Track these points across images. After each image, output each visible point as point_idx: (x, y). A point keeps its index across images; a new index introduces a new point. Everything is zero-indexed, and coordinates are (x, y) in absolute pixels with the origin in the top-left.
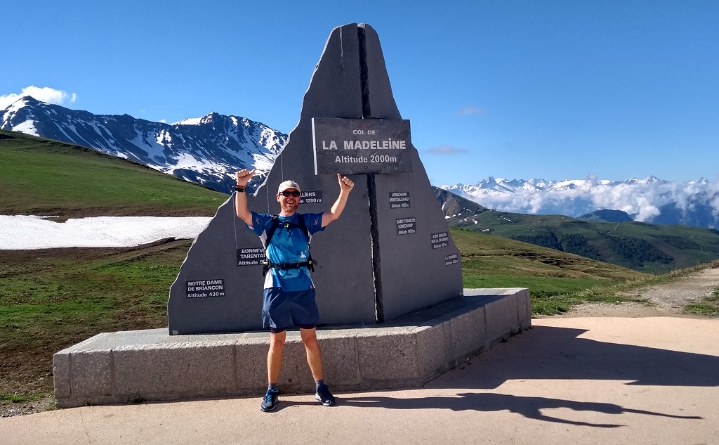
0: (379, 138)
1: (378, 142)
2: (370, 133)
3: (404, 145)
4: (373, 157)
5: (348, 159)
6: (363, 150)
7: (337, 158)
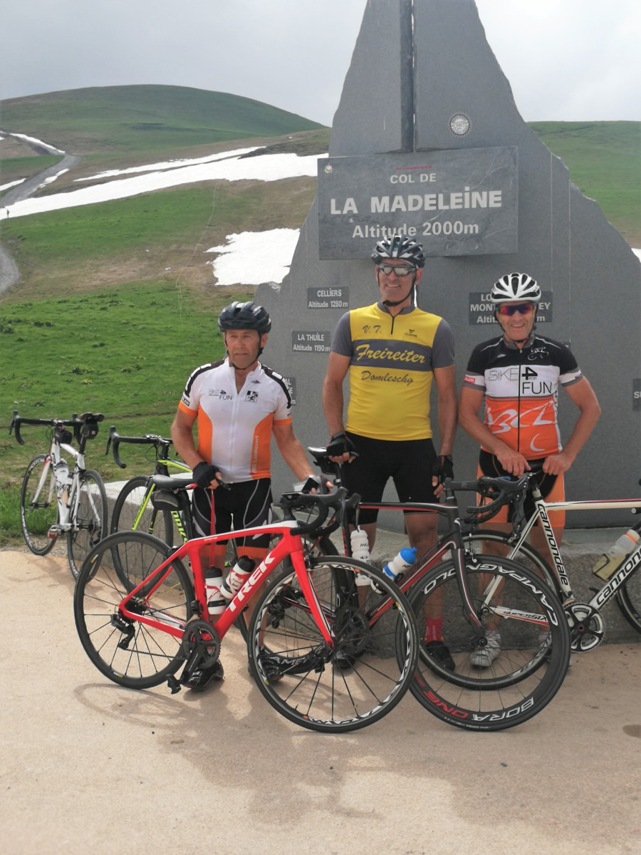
0: (444, 188)
1: (441, 196)
2: (423, 178)
3: (500, 199)
4: (427, 226)
5: (378, 230)
6: (407, 212)
7: (356, 230)
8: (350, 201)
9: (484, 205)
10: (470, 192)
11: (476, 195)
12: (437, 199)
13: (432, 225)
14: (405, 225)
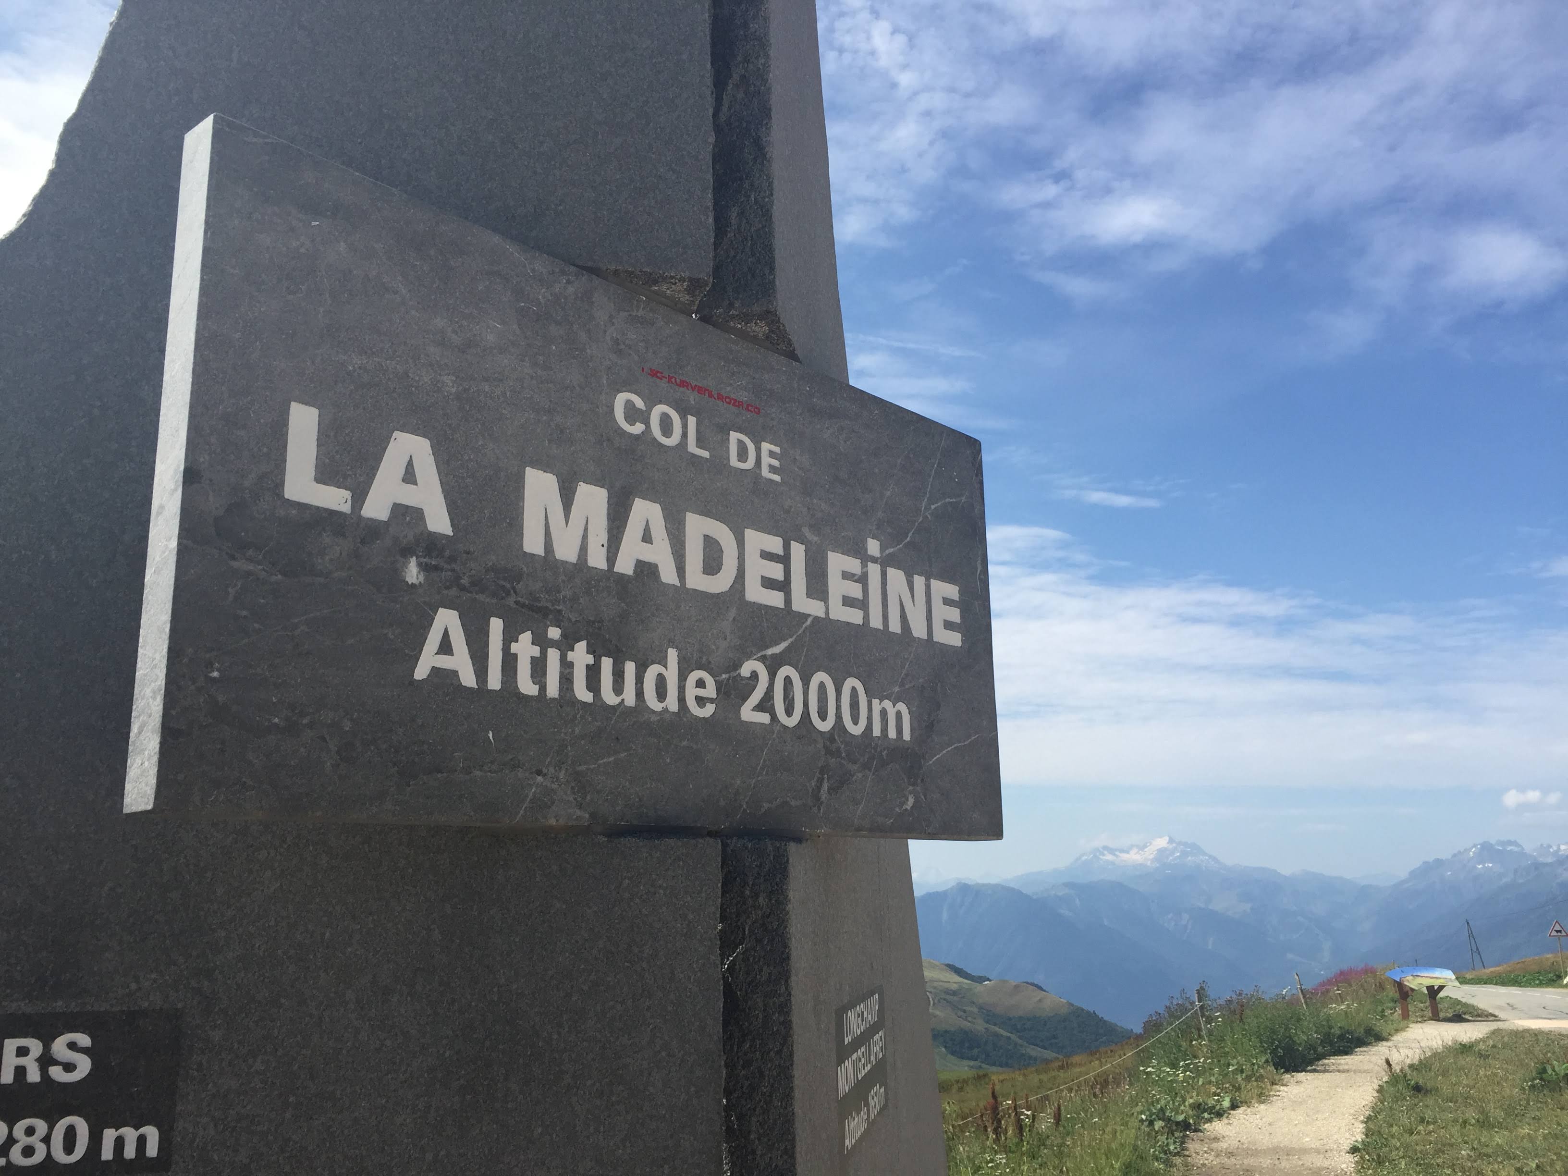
0: (808, 517)
1: (798, 551)
3: (956, 616)
4: (755, 675)
5: (553, 655)
6: (682, 592)
7: (433, 635)
8: (410, 448)
9: (919, 630)
10: (884, 563)
11: (897, 582)
12: (785, 559)
13: (772, 675)
14: (672, 655)
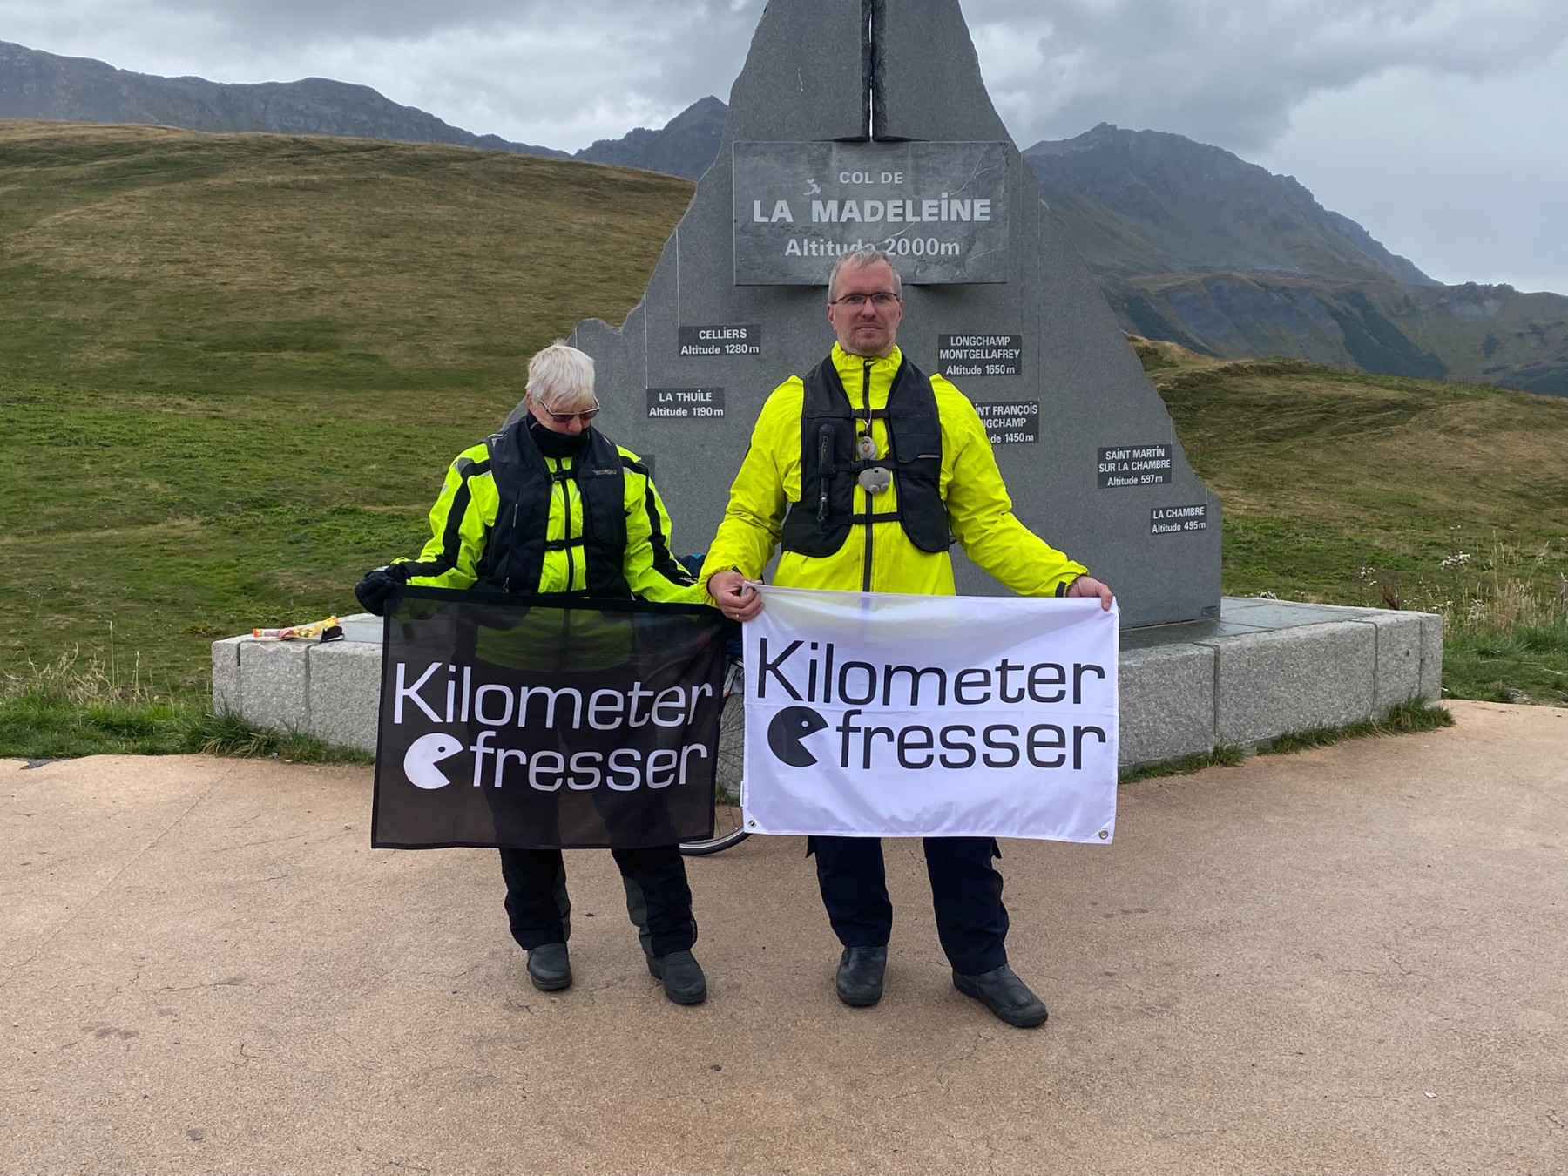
0: (914, 192)
1: (909, 204)
2: (886, 178)
3: (987, 210)
4: (890, 243)
5: (822, 247)
6: (863, 223)
7: (790, 246)
8: (782, 204)
9: (966, 218)
10: (949, 199)
11: (956, 204)
12: (904, 207)
13: (897, 241)
